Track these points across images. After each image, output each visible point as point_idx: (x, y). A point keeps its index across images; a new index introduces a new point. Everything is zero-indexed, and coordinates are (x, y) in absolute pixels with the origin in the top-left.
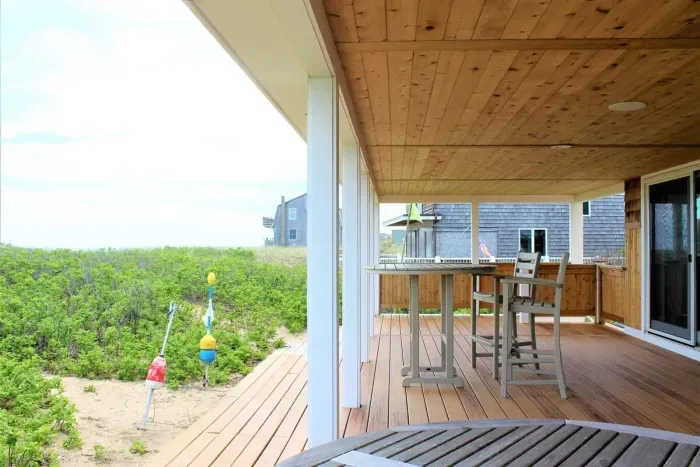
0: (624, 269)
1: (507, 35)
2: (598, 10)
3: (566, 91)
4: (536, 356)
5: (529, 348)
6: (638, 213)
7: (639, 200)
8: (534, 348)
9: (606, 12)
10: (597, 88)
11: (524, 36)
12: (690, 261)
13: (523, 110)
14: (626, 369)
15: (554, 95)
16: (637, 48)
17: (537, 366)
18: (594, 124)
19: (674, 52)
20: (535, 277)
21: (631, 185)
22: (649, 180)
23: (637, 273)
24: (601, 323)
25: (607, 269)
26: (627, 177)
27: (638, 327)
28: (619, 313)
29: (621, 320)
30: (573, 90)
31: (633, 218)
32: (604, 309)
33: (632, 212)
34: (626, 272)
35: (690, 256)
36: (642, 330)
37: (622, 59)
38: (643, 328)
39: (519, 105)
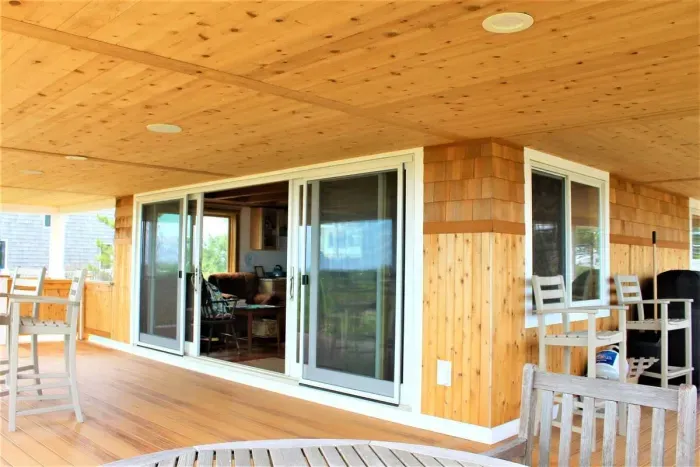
0: (112, 284)
1: (97, 35)
2: (200, 35)
3: (119, 104)
4: (38, 381)
5: (32, 371)
6: (129, 230)
7: (131, 217)
8: (37, 372)
9: (205, 39)
10: (147, 107)
11: (114, 41)
12: (180, 276)
13: (61, 115)
14: (127, 383)
15: (105, 105)
16: (210, 78)
17: (40, 392)
18: (124, 140)
19: (234, 88)
20: (40, 294)
21: (123, 202)
22: (141, 199)
23: (126, 288)
24: (84, 339)
25: (91, 284)
26: (120, 194)
27: (126, 341)
28: (106, 329)
29: (107, 335)
30: (124, 104)
31: (123, 234)
32: (88, 325)
33: (122, 227)
34: (114, 287)
35: (180, 272)
36: (132, 344)
37: (188, 85)
38: (131, 341)
39: (60, 108)
